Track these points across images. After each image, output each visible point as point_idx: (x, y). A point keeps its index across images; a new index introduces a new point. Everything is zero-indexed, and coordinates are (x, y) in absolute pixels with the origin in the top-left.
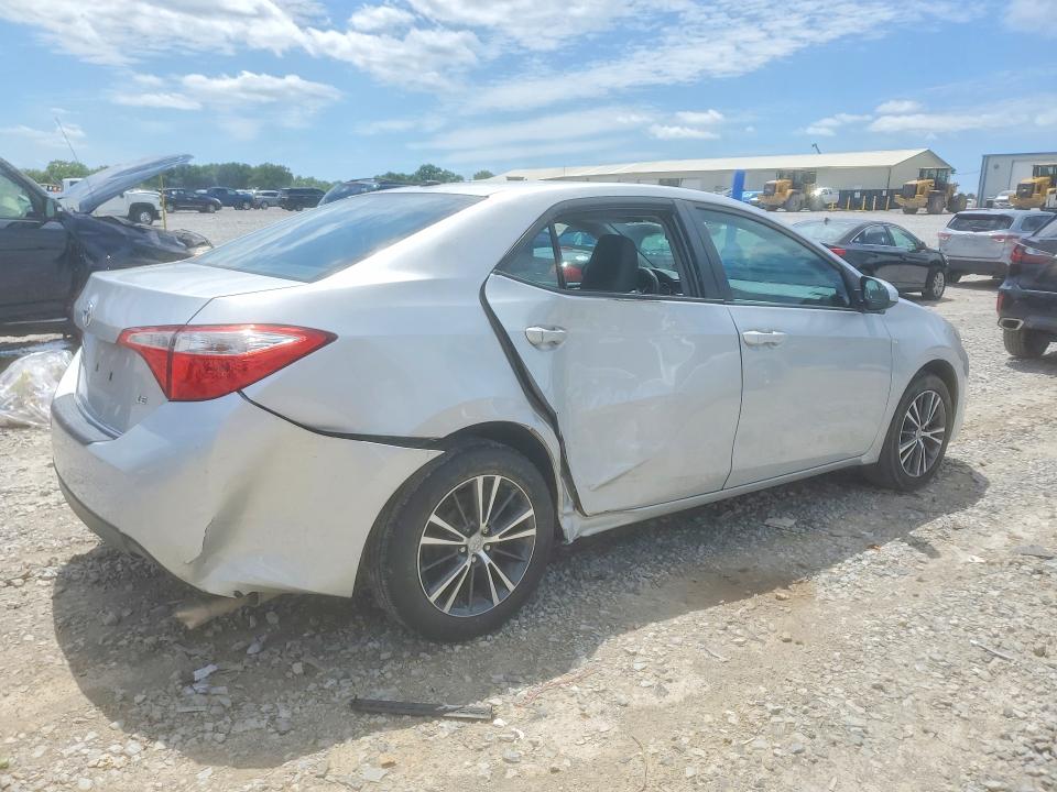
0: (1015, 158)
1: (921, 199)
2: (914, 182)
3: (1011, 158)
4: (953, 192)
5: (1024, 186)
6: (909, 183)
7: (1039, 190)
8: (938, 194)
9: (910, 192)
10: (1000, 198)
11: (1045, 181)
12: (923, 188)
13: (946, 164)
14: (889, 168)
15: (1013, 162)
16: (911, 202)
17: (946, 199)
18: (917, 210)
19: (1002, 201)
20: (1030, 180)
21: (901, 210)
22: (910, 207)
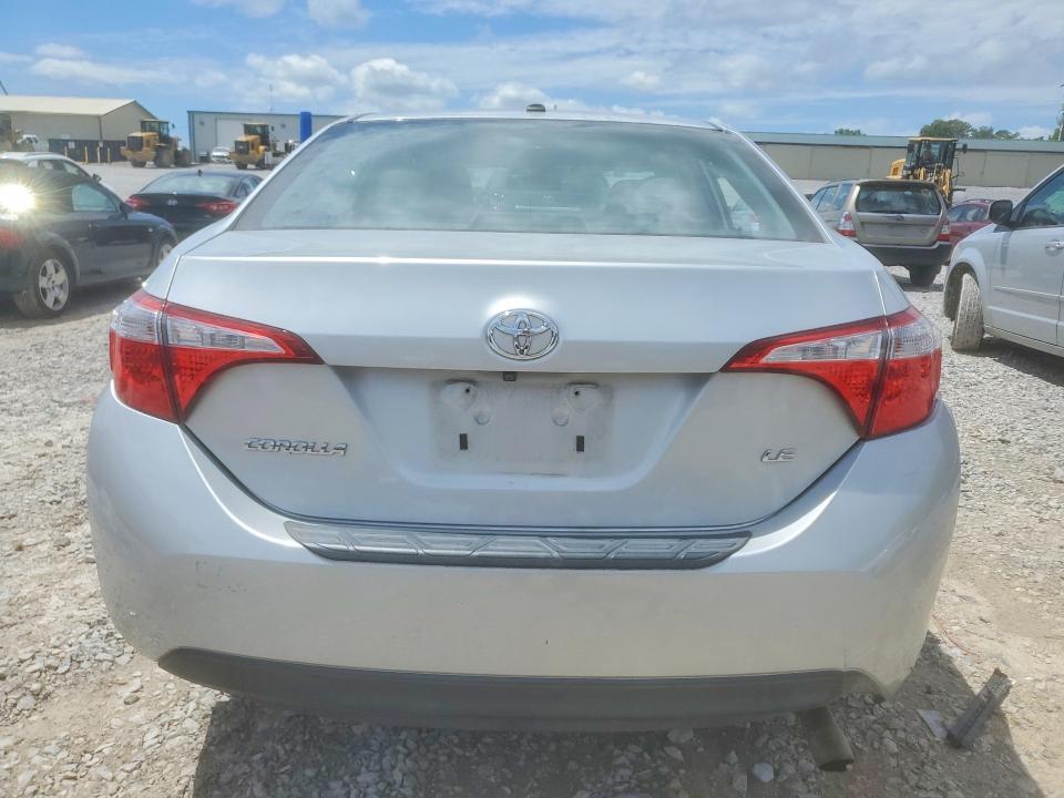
0: (218, 116)
1: (148, 152)
2: (139, 134)
3: (214, 116)
4: (176, 146)
5: (241, 143)
6: (133, 134)
7: (253, 148)
8: (165, 148)
9: (137, 144)
10: (215, 154)
11: (256, 139)
12: (148, 142)
13: (154, 118)
14: (98, 117)
15: (216, 120)
16: (139, 155)
17: (172, 152)
18: (145, 164)
19: (217, 157)
20: (243, 138)
21: (128, 163)
22: (138, 160)
